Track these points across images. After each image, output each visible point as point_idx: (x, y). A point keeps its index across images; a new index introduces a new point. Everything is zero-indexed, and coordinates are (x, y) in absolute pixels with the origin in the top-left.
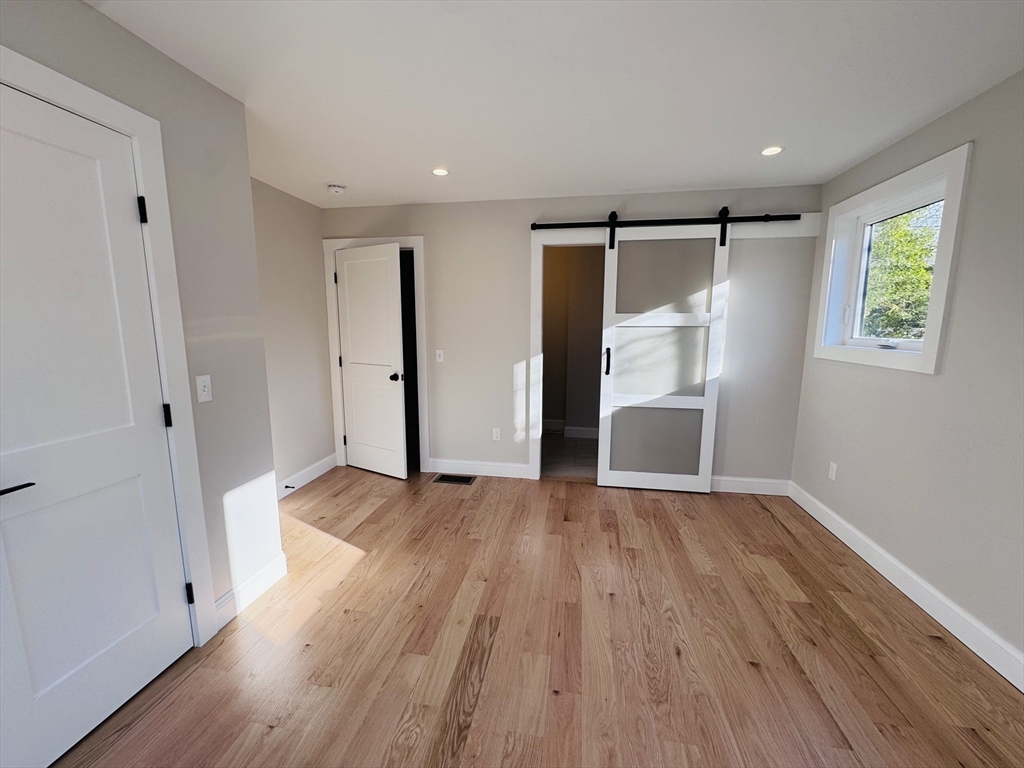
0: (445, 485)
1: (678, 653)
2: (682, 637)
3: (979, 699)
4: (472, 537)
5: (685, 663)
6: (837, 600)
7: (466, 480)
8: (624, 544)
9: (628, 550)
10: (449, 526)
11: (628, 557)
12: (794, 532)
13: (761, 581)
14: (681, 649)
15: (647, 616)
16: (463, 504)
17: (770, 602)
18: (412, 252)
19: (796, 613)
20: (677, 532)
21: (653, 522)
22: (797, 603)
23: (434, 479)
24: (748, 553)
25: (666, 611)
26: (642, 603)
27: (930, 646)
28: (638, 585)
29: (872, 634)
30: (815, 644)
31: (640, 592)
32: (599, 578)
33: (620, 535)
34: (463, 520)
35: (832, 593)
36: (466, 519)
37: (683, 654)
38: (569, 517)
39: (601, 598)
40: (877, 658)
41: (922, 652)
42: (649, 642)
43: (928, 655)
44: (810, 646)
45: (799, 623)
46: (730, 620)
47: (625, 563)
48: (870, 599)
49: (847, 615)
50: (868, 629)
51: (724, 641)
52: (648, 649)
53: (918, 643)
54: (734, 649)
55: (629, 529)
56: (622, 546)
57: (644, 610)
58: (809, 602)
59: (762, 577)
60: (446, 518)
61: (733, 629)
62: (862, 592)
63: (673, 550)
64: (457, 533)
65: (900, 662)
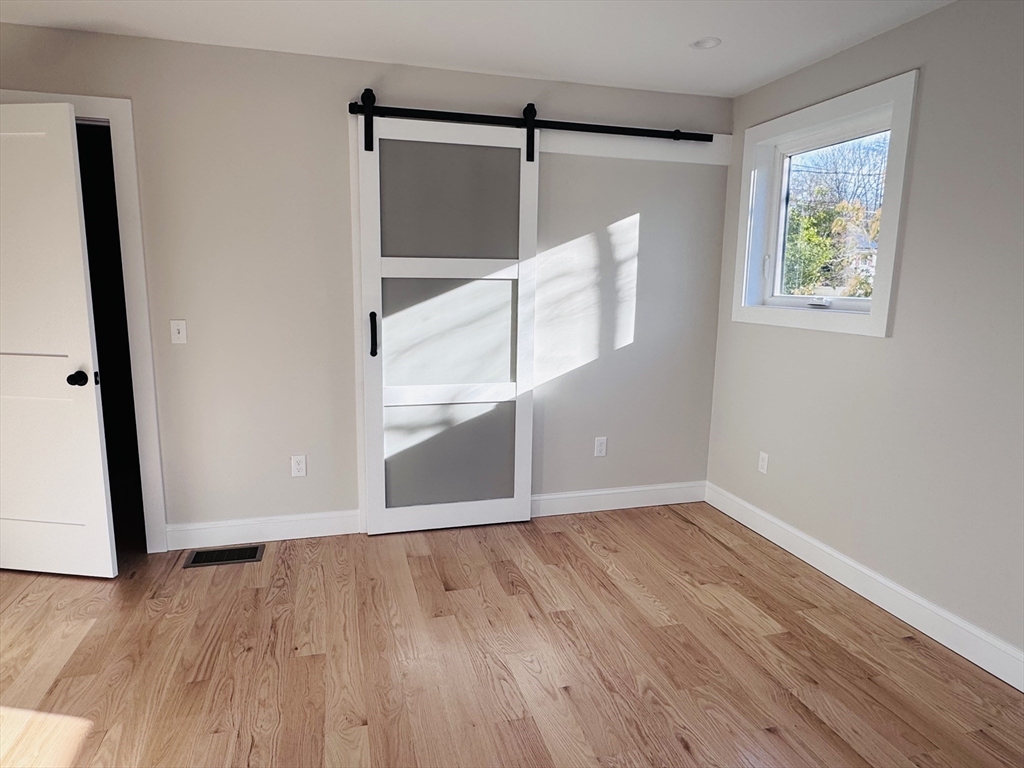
0: (210, 570)
1: (687, 747)
2: (681, 722)
3: (969, 695)
4: (304, 652)
5: (700, 757)
6: (810, 621)
7: (249, 553)
8: (548, 608)
9: (557, 615)
10: (253, 642)
11: (560, 625)
12: (730, 545)
13: (727, 617)
14: (687, 739)
15: (626, 706)
16: (261, 596)
17: (748, 641)
18: (107, 129)
19: (781, 649)
20: (605, 574)
21: (569, 567)
22: (775, 636)
23: (182, 562)
24: (697, 584)
25: (645, 692)
26: (611, 689)
27: (909, 651)
28: (594, 664)
29: (858, 653)
30: (816, 683)
31: (600, 674)
32: (538, 668)
33: (535, 594)
34: (273, 626)
35: (800, 612)
36: (280, 624)
37: (692, 746)
38: (452, 584)
39: (555, 698)
40: (875, 678)
41: (906, 658)
42: (646, 744)
43: (912, 661)
44: (813, 685)
45: (790, 661)
46: (721, 680)
47: (562, 636)
48: (837, 611)
49: (826, 636)
50: (852, 648)
51: (727, 711)
52: (649, 755)
53: (898, 650)
54: (742, 718)
55: (543, 583)
56: (546, 612)
57: (617, 698)
58: (786, 631)
59: (726, 612)
60: (239, 631)
61: (729, 691)
62: (827, 605)
63: (613, 602)
64: (273, 654)
65: (896, 677)
